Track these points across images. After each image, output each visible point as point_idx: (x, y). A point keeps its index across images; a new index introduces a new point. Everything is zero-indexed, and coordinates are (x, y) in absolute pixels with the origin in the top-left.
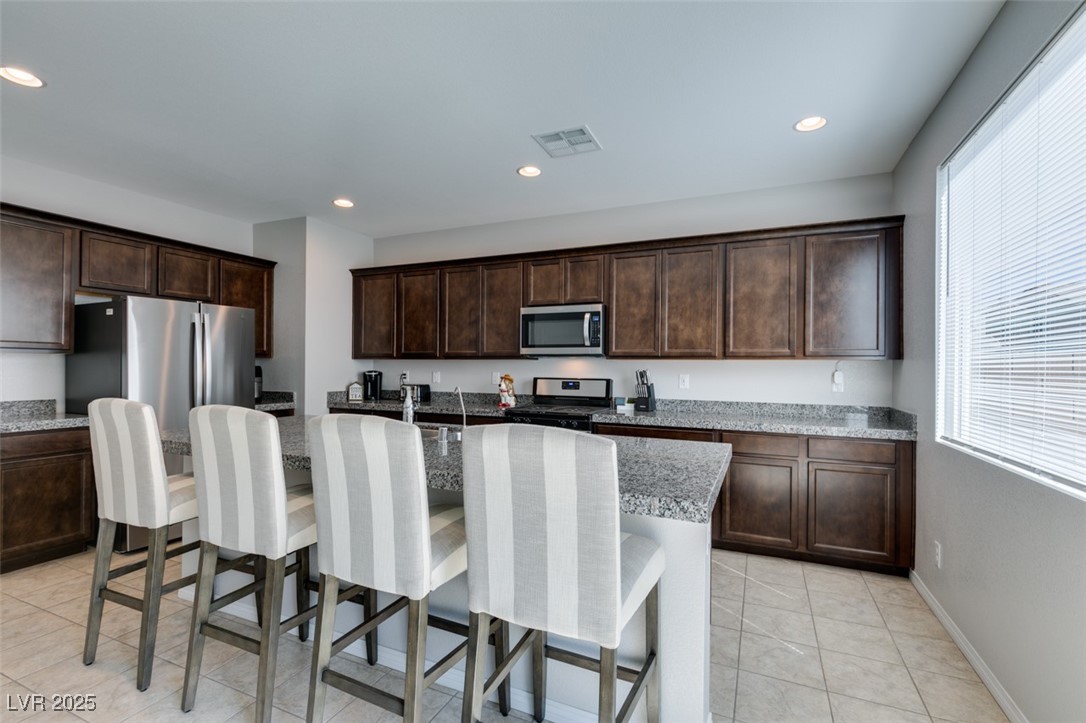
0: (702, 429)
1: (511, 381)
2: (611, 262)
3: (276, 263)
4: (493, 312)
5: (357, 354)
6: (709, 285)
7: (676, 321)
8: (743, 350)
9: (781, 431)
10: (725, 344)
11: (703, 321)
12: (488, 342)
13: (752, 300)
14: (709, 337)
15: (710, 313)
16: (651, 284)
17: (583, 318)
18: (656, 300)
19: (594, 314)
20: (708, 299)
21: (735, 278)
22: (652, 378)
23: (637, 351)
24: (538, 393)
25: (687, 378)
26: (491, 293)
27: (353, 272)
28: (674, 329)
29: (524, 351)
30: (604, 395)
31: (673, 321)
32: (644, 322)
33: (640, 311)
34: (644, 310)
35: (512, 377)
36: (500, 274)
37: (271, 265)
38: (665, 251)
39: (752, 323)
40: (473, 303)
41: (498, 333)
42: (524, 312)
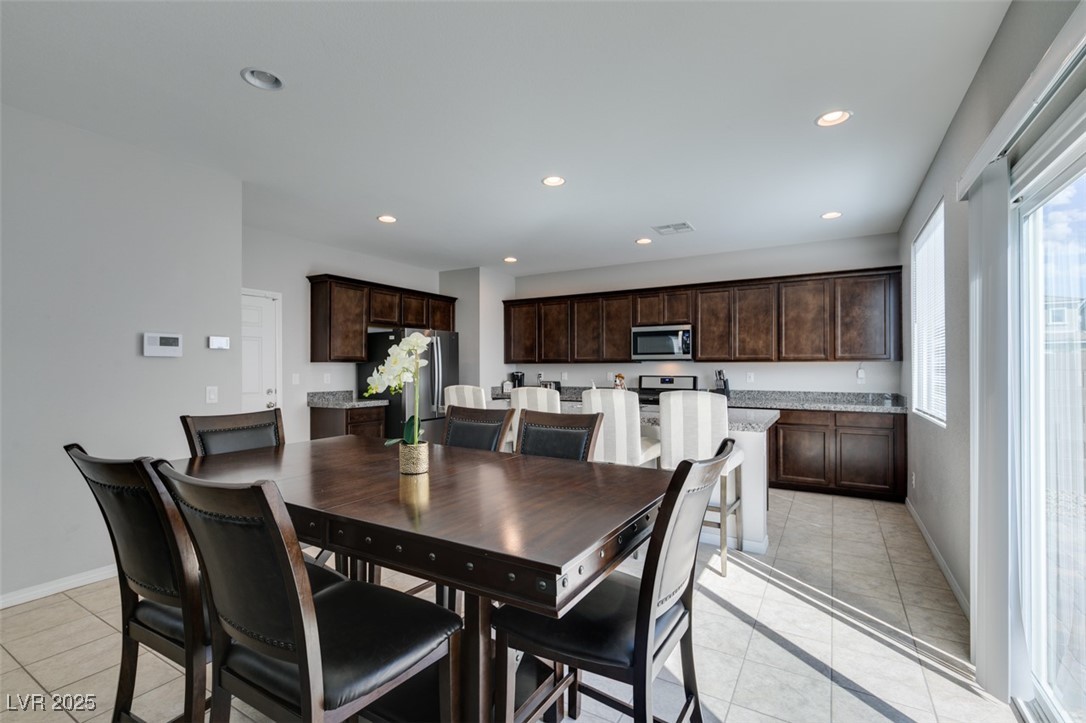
1: (623, 378)
2: (697, 296)
4: (610, 330)
5: (508, 360)
6: (767, 312)
7: (744, 336)
8: (792, 356)
9: (817, 408)
10: (779, 351)
11: (763, 336)
12: (606, 353)
13: (798, 322)
14: (768, 346)
15: (768, 331)
16: (726, 311)
17: (677, 335)
18: (730, 321)
19: (685, 332)
20: (767, 321)
21: (786, 307)
22: (727, 375)
23: (716, 356)
24: (643, 386)
25: (752, 375)
26: (609, 317)
27: (504, 302)
28: (742, 341)
29: (634, 357)
30: (692, 387)
31: (742, 336)
32: (721, 337)
33: (718, 329)
34: (721, 329)
36: (615, 304)
37: (453, 300)
38: (736, 289)
39: (798, 337)
40: (595, 323)
41: (614, 345)
42: (634, 330)
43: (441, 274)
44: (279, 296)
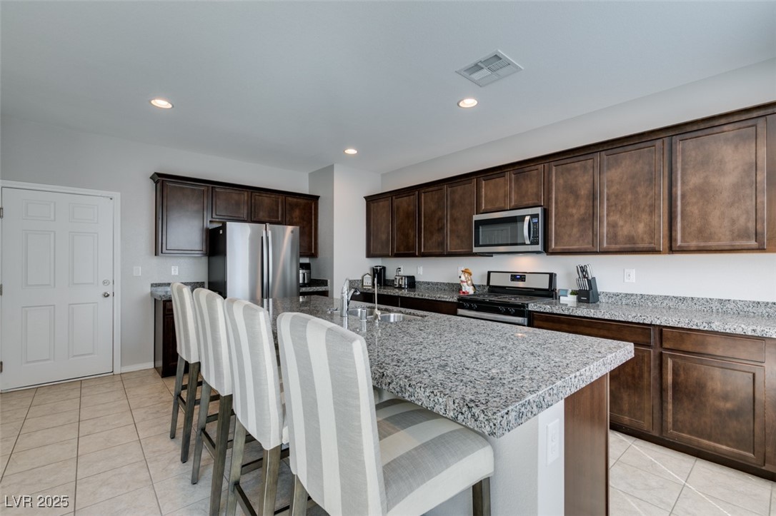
0: (639, 324)
2: (550, 170)
3: (319, 197)
4: (454, 220)
5: (370, 255)
6: (651, 180)
7: (615, 218)
8: (693, 244)
9: (739, 331)
10: (671, 238)
11: (645, 217)
12: (450, 245)
13: (705, 192)
14: (652, 232)
15: (653, 209)
16: (589, 186)
17: (523, 221)
18: (594, 199)
19: (533, 216)
20: (652, 193)
21: (683, 170)
22: (592, 272)
23: (575, 247)
24: (491, 284)
25: (633, 273)
26: (453, 206)
27: (366, 198)
28: (613, 226)
29: (475, 250)
30: (547, 288)
31: (611, 219)
32: (582, 220)
33: (578, 211)
34: (582, 210)
35: (471, 271)
36: (459, 189)
37: (317, 197)
38: (603, 153)
39: (704, 216)
41: (458, 237)
42: (476, 217)
43: (311, 175)
44: (117, 195)
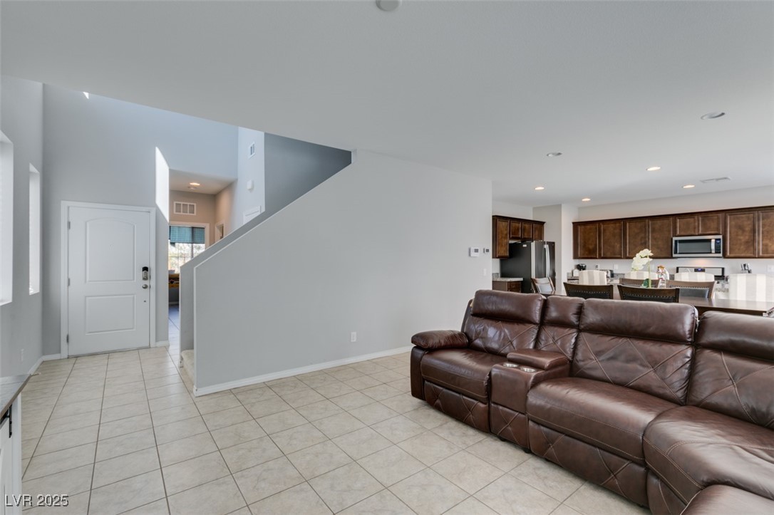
2: (726, 217)
3: (544, 223)
4: (655, 239)
5: (576, 257)
7: (767, 242)
16: (751, 226)
17: (711, 241)
18: (754, 233)
19: (716, 240)
22: (751, 267)
23: (743, 255)
26: (654, 231)
27: (573, 223)
28: (765, 246)
29: (674, 255)
30: (721, 275)
31: (764, 242)
32: (747, 242)
33: (744, 238)
34: (747, 237)
36: (659, 223)
37: (542, 223)
38: (760, 212)
40: (643, 235)
41: (658, 248)
42: (675, 239)
43: (534, 208)
